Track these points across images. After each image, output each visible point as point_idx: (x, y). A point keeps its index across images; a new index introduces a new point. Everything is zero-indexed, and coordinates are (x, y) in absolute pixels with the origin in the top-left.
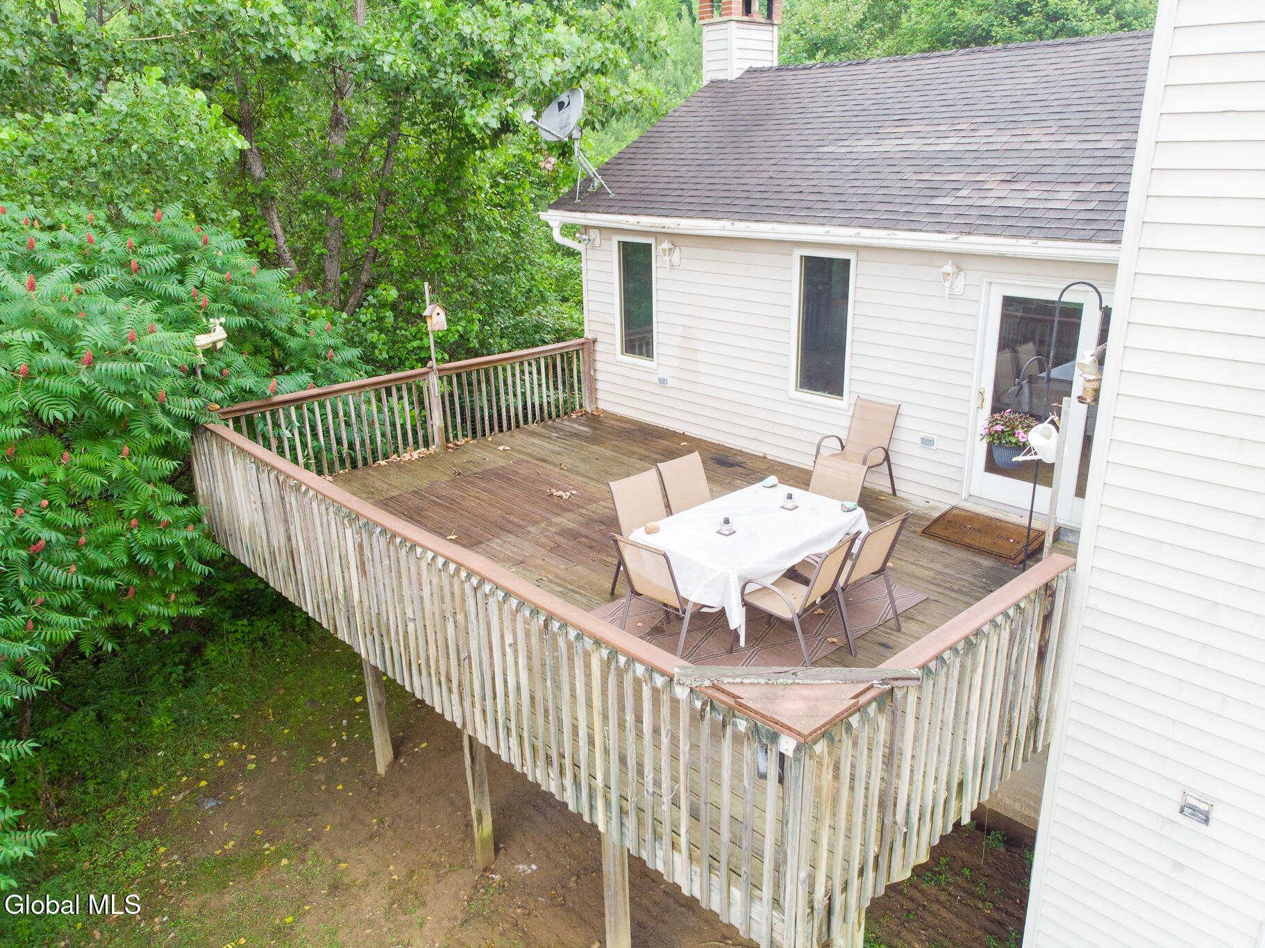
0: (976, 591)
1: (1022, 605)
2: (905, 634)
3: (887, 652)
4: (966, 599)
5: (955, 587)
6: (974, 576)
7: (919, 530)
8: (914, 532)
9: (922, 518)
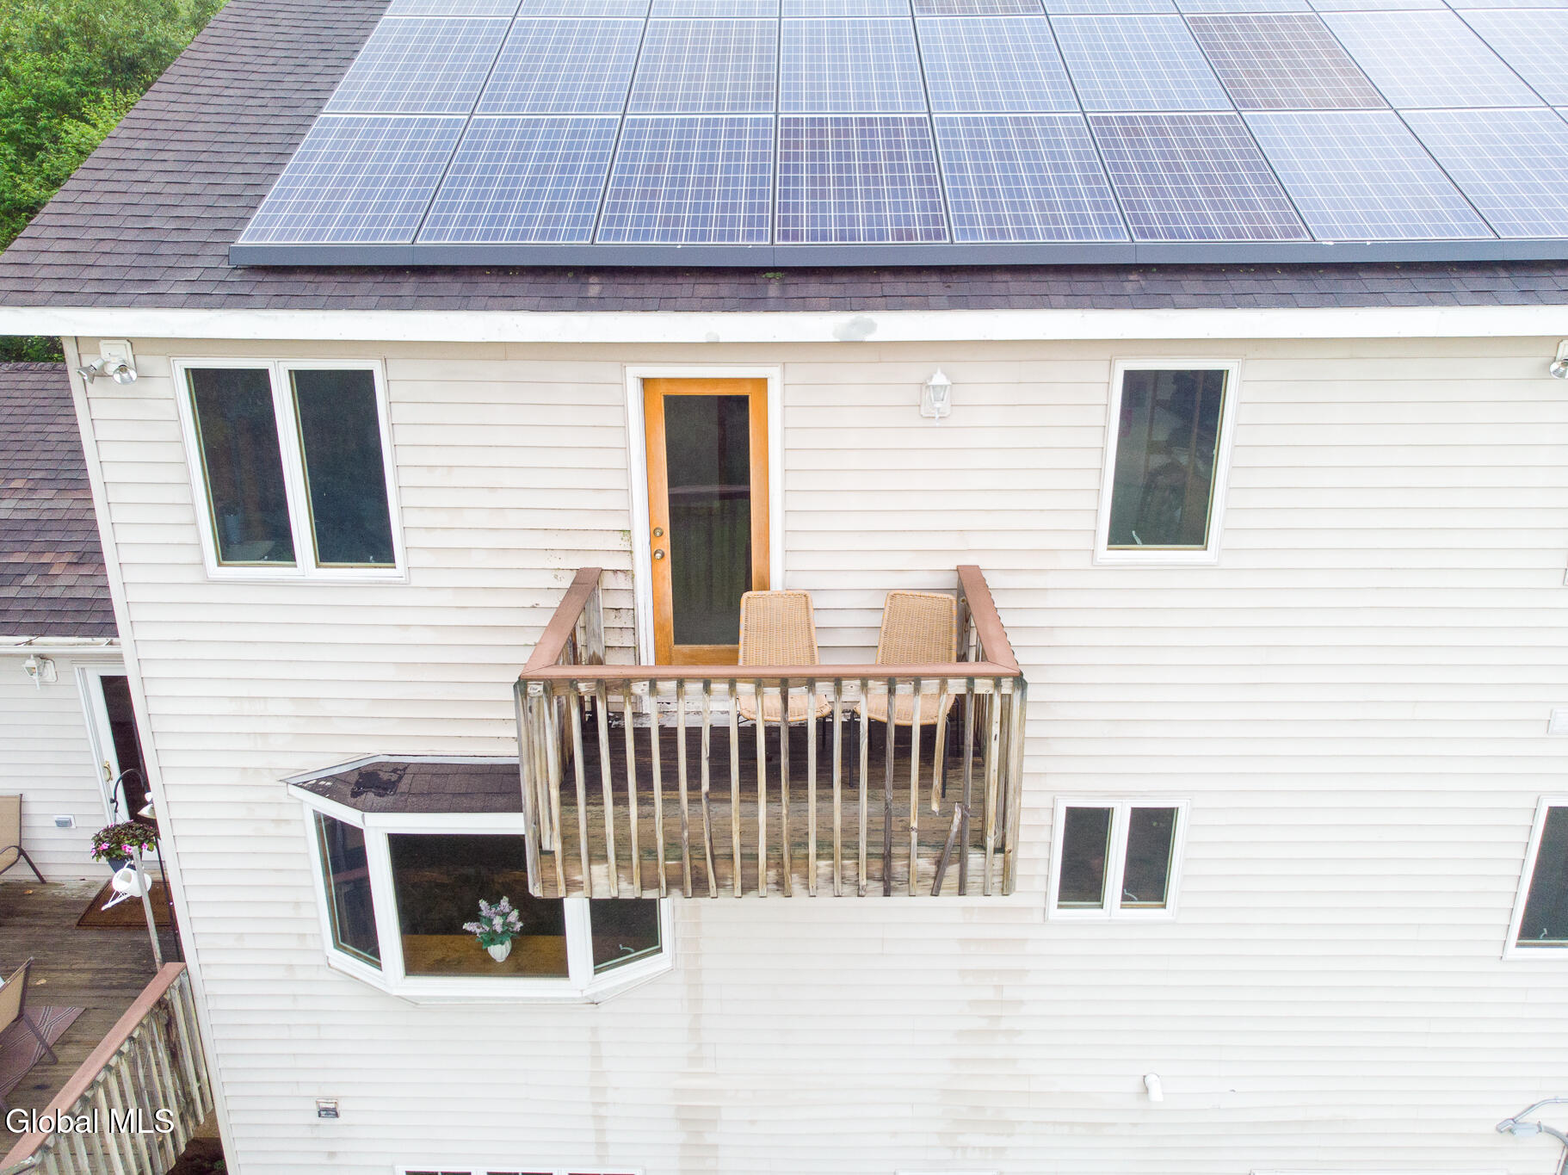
0: (137, 979)
1: (135, 1035)
2: (63, 1064)
3: (45, 1095)
4: (127, 993)
5: (115, 983)
6: (135, 961)
7: (74, 921)
8: (68, 927)
9: (75, 904)
